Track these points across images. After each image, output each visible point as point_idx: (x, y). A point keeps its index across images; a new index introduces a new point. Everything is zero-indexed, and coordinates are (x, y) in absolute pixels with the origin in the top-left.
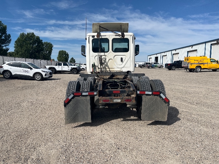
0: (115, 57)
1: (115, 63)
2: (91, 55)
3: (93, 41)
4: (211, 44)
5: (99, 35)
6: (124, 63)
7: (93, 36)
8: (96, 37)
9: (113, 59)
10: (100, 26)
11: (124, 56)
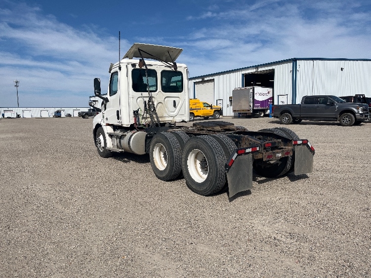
0: (166, 99)
1: (166, 109)
2: (131, 96)
3: (133, 71)
4: (195, 83)
5: (142, 63)
6: (178, 108)
7: (134, 65)
8: (137, 67)
9: (163, 102)
10: (139, 50)
11: (177, 99)
